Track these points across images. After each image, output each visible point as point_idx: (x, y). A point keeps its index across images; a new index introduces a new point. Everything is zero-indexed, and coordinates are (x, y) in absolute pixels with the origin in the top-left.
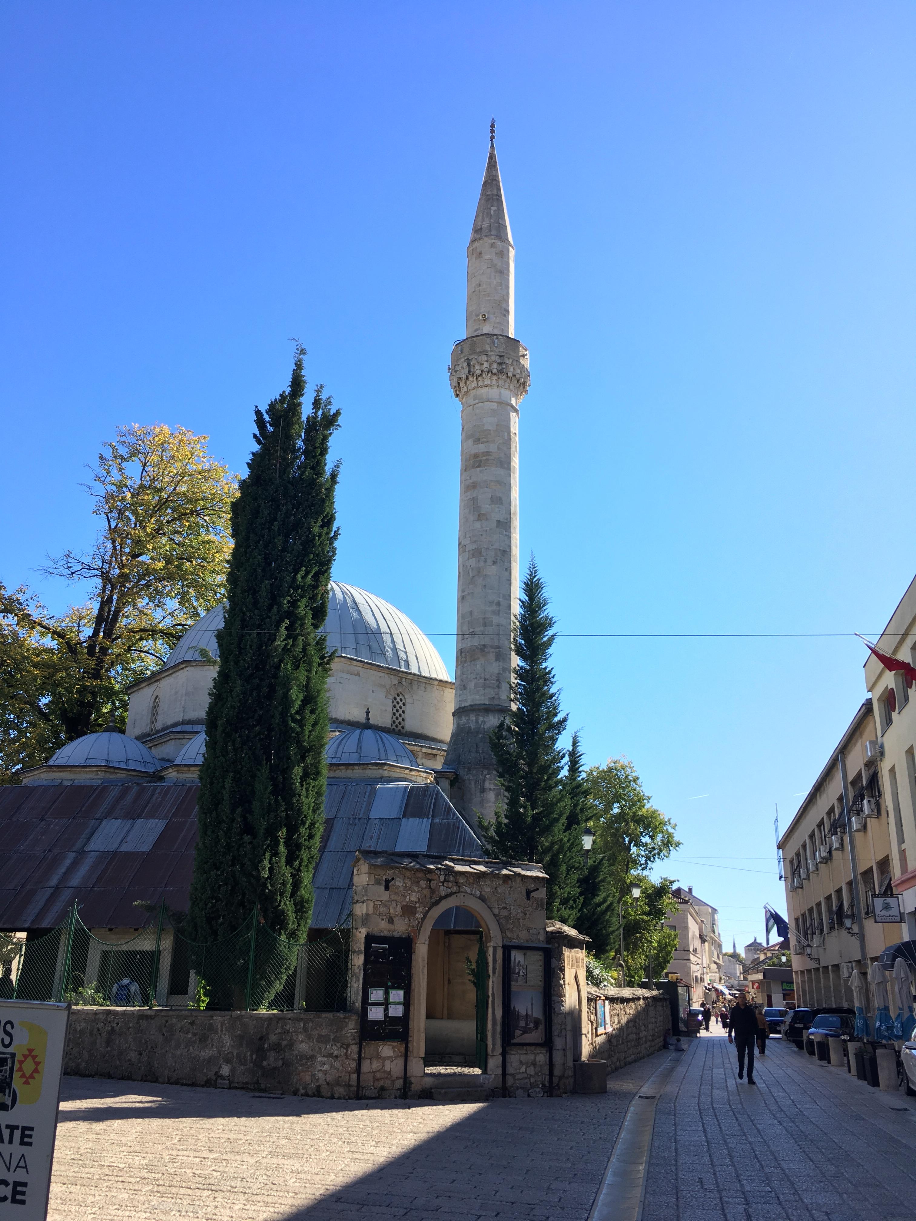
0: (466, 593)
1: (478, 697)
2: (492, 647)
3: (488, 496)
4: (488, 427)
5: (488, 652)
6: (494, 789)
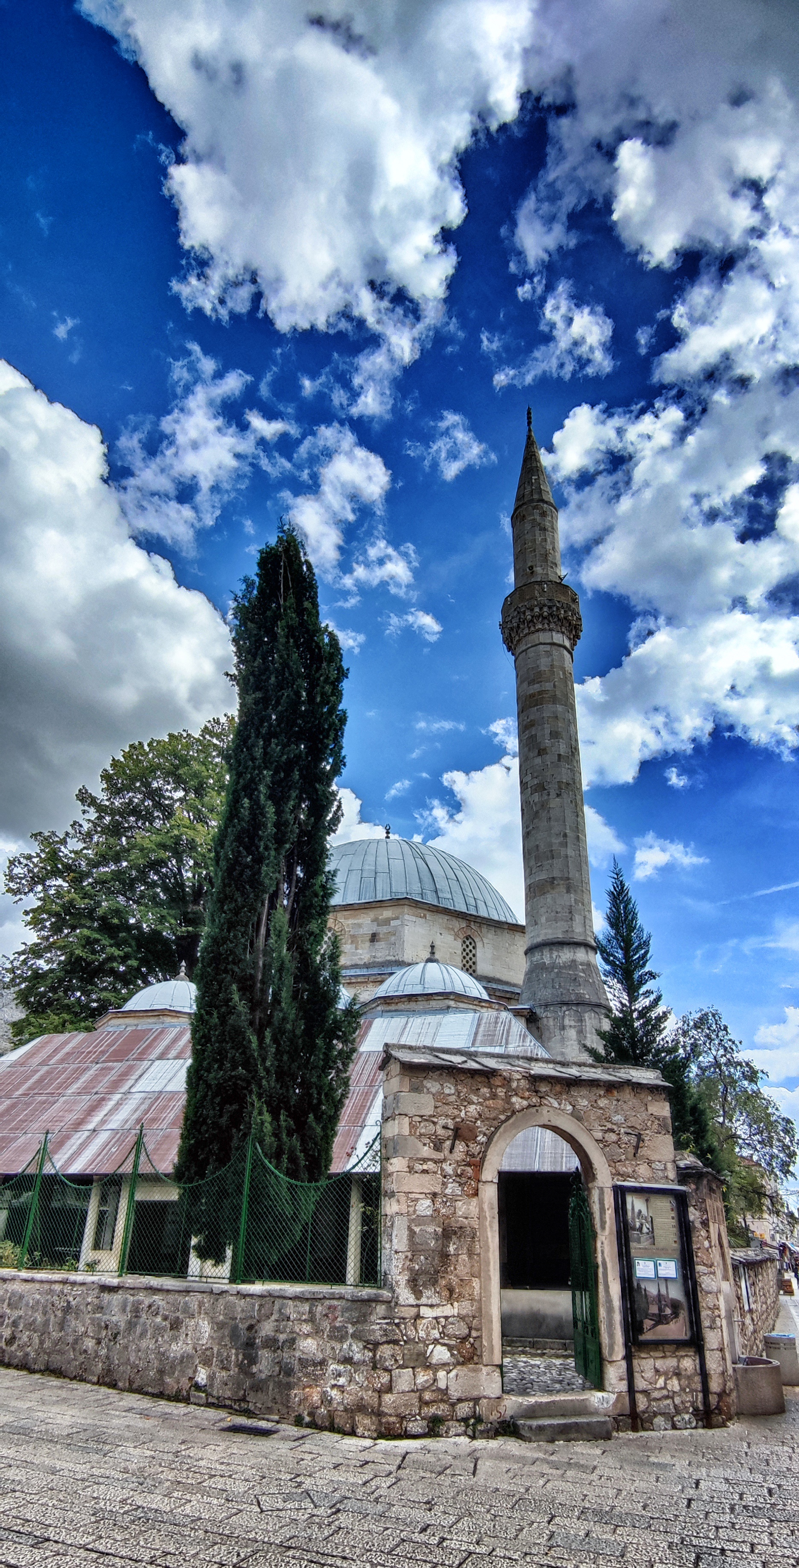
0: (528, 829)
1: (550, 932)
2: (561, 879)
3: (547, 732)
4: (543, 668)
5: (559, 885)
6: (575, 1027)
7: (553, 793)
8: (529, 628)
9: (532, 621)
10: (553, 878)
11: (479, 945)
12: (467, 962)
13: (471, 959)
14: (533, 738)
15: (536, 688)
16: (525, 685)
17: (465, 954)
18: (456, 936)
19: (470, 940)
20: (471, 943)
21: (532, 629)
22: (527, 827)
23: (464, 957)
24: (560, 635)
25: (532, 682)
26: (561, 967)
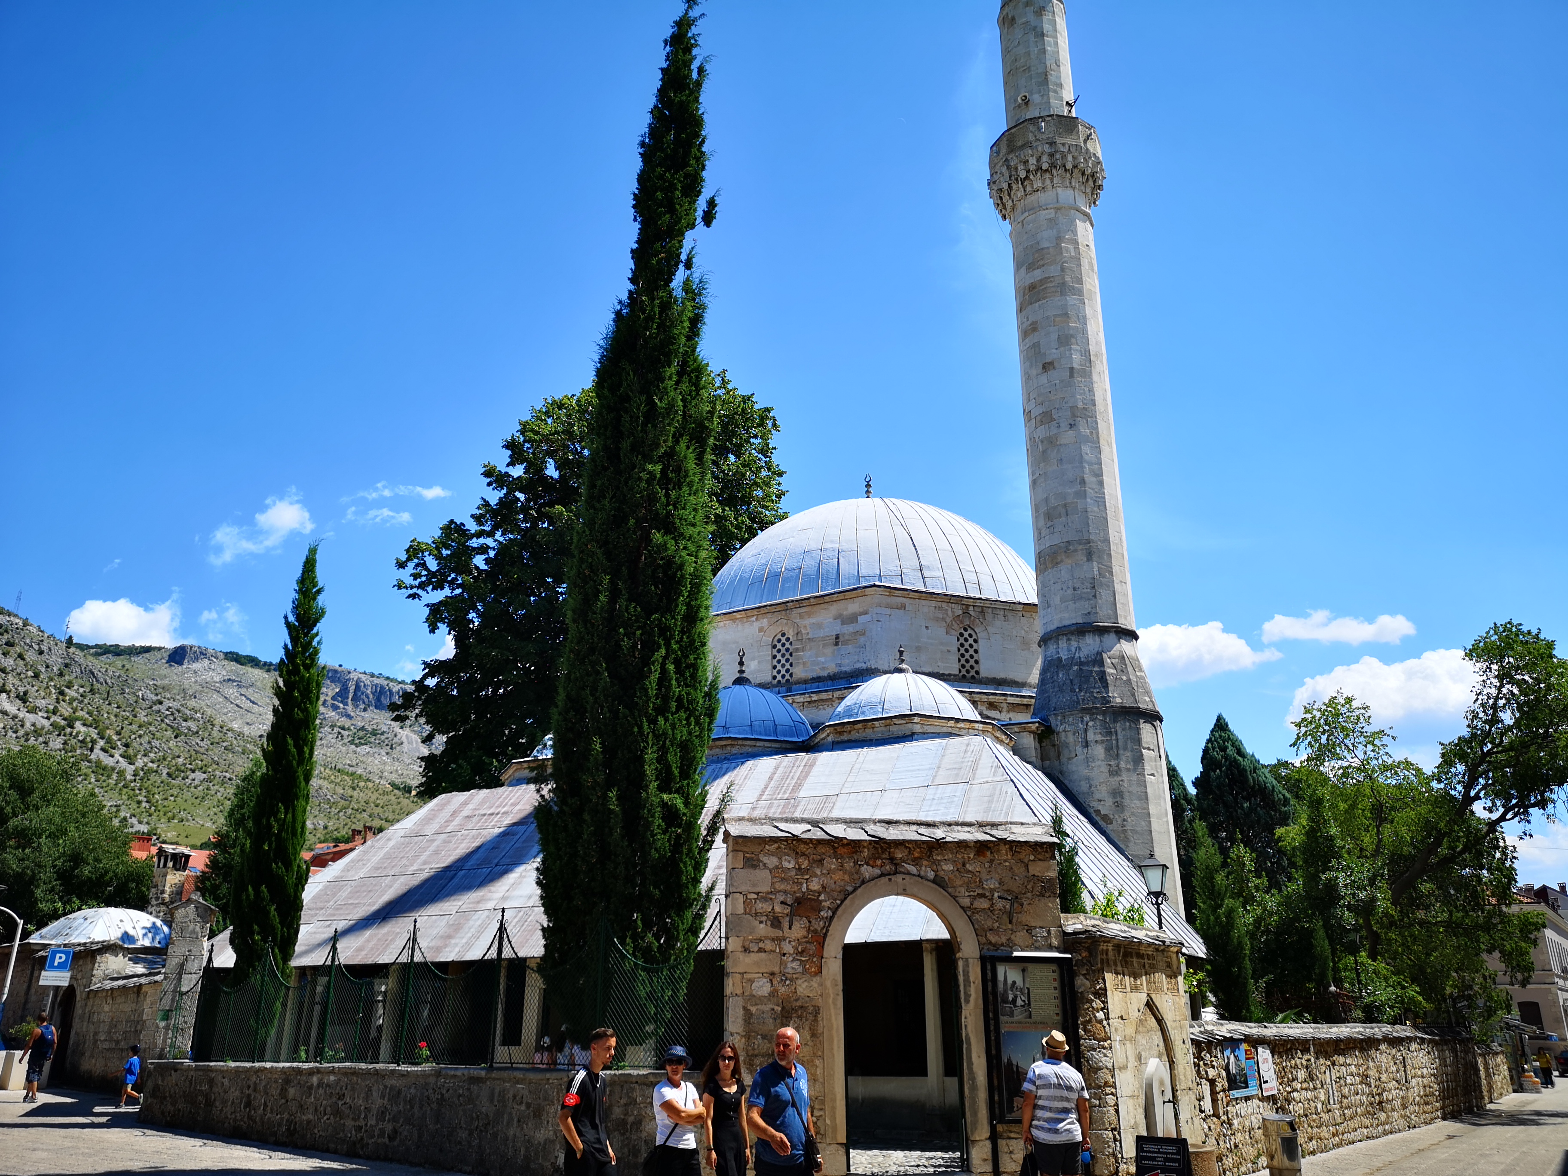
0: (1037, 475)
1: (1066, 615)
2: (1079, 542)
3: (1054, 336)
4: (1045, 244)
5: (1076, 551)
6: (1102, 742)
7: (1064, 425)
8: (1024, 188)
9: (1027, 178)
10: (1068, 542)
11: (981, 635)
12: (967, 661)
13: (972, 656)
14: (1036, 346)
15: (1038, 274)
16: (1023, 270)
17: (962, 650)
18: (949, 629)
19: (970, 631)
20: (970, 635)
21: (1028, 189)
22: (1033, 474)
23: (963, 655)
24: (1070, 192)
25: (1031, 267)
26: (1081, 663)
